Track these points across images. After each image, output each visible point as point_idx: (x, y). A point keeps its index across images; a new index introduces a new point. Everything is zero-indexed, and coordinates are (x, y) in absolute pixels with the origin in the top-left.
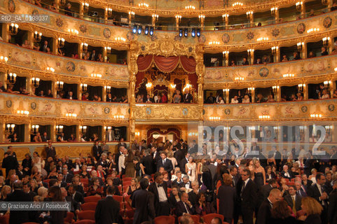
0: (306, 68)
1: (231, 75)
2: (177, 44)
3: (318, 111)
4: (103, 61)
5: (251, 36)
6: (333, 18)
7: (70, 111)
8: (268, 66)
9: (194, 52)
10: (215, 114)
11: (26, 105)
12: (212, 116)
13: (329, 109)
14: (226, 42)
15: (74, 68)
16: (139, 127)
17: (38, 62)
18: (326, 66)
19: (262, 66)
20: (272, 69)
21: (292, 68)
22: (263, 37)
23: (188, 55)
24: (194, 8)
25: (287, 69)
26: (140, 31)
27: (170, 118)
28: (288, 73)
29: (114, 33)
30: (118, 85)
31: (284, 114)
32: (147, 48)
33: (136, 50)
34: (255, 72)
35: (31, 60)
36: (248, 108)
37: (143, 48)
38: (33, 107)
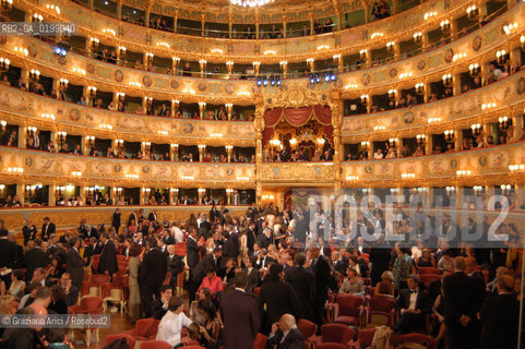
0: (456, 108)
1: (372, 124)
2: (309, 92)
3: (469, 166)
4: (227, 119)
5: (394, 73)
6: (483, 37)
7: (187, 174)
8: (413, 110)
9: (328, 100)
10: (354, 173)
11: (138, 169)
12: (350, 175)
13: (480, 163)
14: (365, 84)
15: (192, 129)
16: (275, 190)
17: (151, 126)
18: (477, 104)
19: (406, 110)
20: (419, 113)
21: (440, 109)
22: (407, 73)
23: (323, 105)
24: (327, 47)
25: (434, 111)
26: (266, 83)
27: (301, 179)
28: (435, 116)
29: (238, 88)
30: (243, 144)
31: (432, 172)
32: (275, 100)
33: (261, 104)
34: (399, 119)
35: (142, 125)
36: (391, 165)
37: (270, 101)
38: (145, 171)
